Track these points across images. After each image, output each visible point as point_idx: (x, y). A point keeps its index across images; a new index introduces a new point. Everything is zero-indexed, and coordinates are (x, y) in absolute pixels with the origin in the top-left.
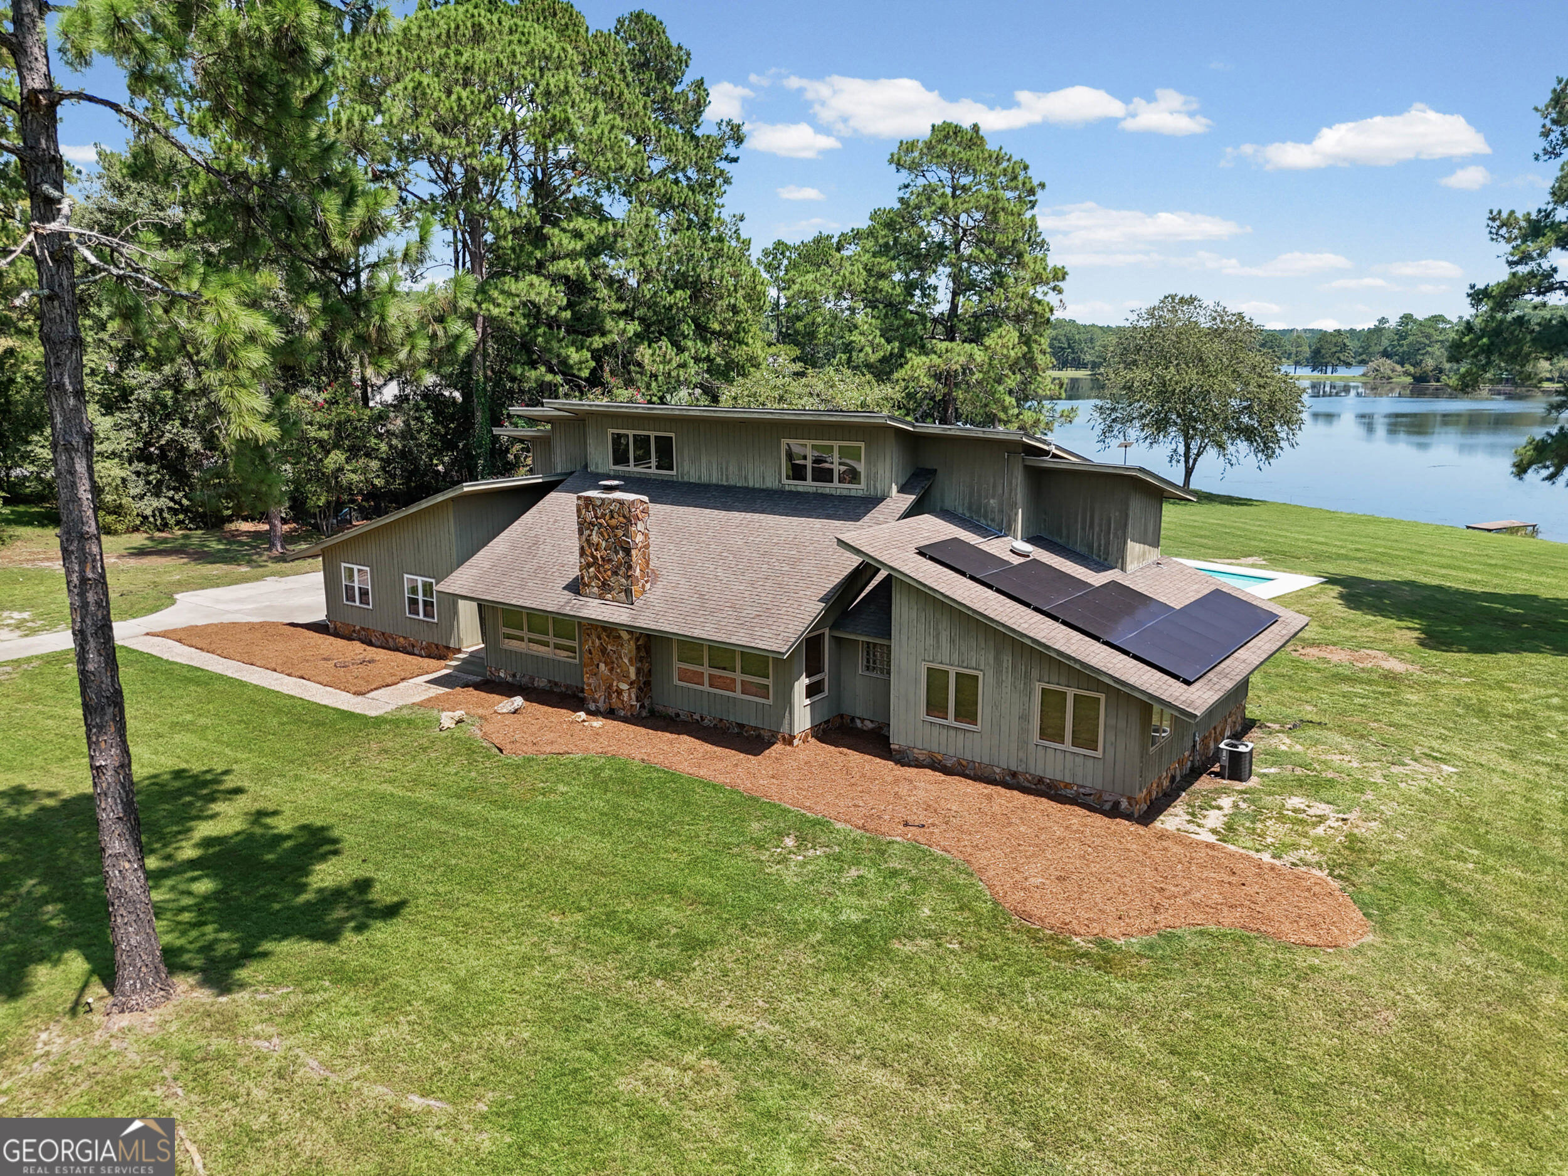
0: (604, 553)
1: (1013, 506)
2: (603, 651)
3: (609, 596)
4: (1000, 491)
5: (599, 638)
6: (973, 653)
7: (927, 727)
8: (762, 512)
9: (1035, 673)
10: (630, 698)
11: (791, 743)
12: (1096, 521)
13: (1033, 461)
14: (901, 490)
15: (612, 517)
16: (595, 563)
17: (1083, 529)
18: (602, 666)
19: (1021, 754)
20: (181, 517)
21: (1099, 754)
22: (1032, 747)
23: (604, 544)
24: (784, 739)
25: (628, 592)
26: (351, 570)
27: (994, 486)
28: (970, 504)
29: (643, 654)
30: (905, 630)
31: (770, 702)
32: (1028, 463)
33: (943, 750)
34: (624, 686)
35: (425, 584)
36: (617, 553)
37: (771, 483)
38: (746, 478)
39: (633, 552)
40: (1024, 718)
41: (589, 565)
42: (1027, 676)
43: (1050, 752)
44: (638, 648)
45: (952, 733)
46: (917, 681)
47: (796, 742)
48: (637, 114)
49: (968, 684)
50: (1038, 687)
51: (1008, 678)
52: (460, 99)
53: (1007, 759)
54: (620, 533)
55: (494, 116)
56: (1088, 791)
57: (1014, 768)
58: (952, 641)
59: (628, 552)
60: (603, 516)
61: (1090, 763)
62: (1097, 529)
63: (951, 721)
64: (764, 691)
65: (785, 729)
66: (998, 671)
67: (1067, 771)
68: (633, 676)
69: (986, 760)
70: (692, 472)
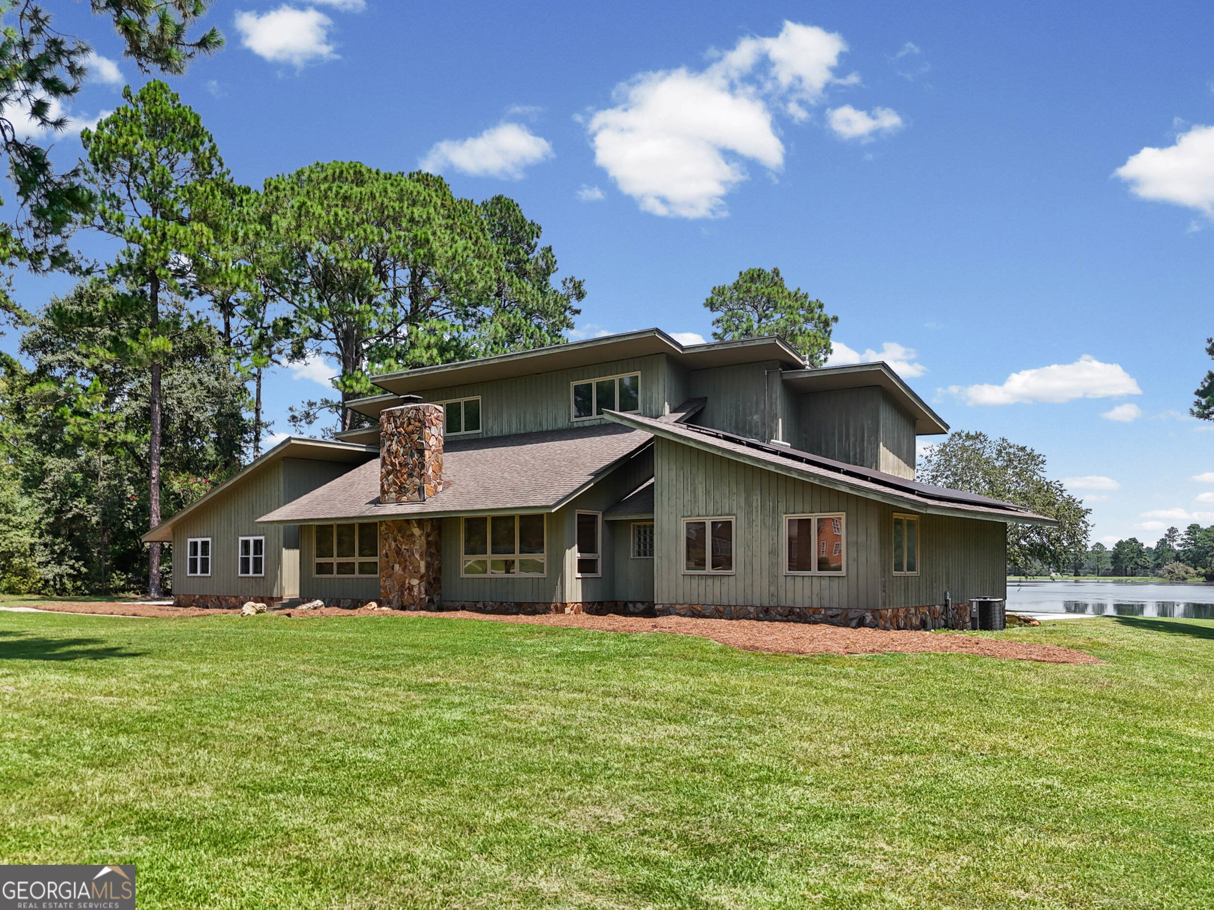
0: (401, 459)
1: (774, 418)
2: (398, 552)
3: (404, 498)
4: (762, 407)
5: (395, 541)
6: (726, 500)
7: (688, 580)
8: (552, 440)
9: (782, 507)
10: (420, 593)
11: (563, 612)
12: (852, 432)
13: (790, 375)
14: (674, 411)
15: (410, 424)
16: (394, 471)
17: (840, 441)
18: (397, 566)
19: (772, 589)
20: (79, 583)
21: (843, 573)
22: (782, 580)
23: (402, 450)
24: (556, 607)
25: (421, 490)
26: (196, 543)
27: (757, 404)
28: (737, 422)
29: (433, 550)
30: (665, 493)
31: (545, 575)
32: (785, 377)
33: (702, 600)
34: (415, 582)
35: (256, 542)
36: (412, 456)
37: (561, 423)
38: (541, 424)
39: (426, 452)
40: (774, 552)
41: (389, 473)
42: (775, 511)
43: (798, 580)
44: (429, 543)
45: (710, 581)
46: (677, 537)
47: (567, 610)
48: (491, 256)
49: (723, 531)
50: (785, 519)
51: (757, 517)
52: (336, 214)
53: (761, 596)
54: (416, 437)
55: (365, 231)
56: (835, 612)
57: (766, 604)
58: (707, 492)
59: (421, 452)
60: (402, 424)
61: (836, 581)
62: (852, 440)
63: (709, 570)
64: (539, 567)
65: (557, 599)
66: (749, 512)
67: (814, 597)
68: (423, 570)
69: (741, 602)
70: (495, 427)
